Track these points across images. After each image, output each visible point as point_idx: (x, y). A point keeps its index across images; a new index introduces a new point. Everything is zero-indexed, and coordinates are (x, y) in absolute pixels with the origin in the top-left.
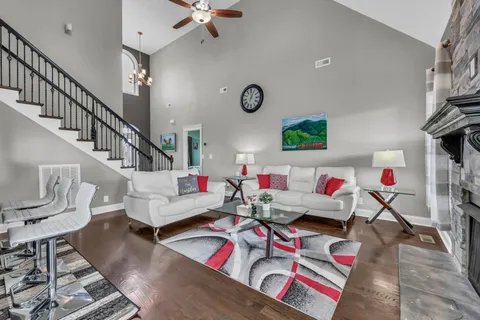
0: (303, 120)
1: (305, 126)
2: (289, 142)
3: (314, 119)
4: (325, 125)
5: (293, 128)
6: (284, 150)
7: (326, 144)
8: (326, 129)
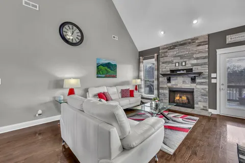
0: (108, 62)
1: (108, 65)
2: (101, 73)
3: (113, 63)
4: (116, 66)
5: (103, 65)
6: (97, 77)
7: (116, 76)
8: (116, 68)
